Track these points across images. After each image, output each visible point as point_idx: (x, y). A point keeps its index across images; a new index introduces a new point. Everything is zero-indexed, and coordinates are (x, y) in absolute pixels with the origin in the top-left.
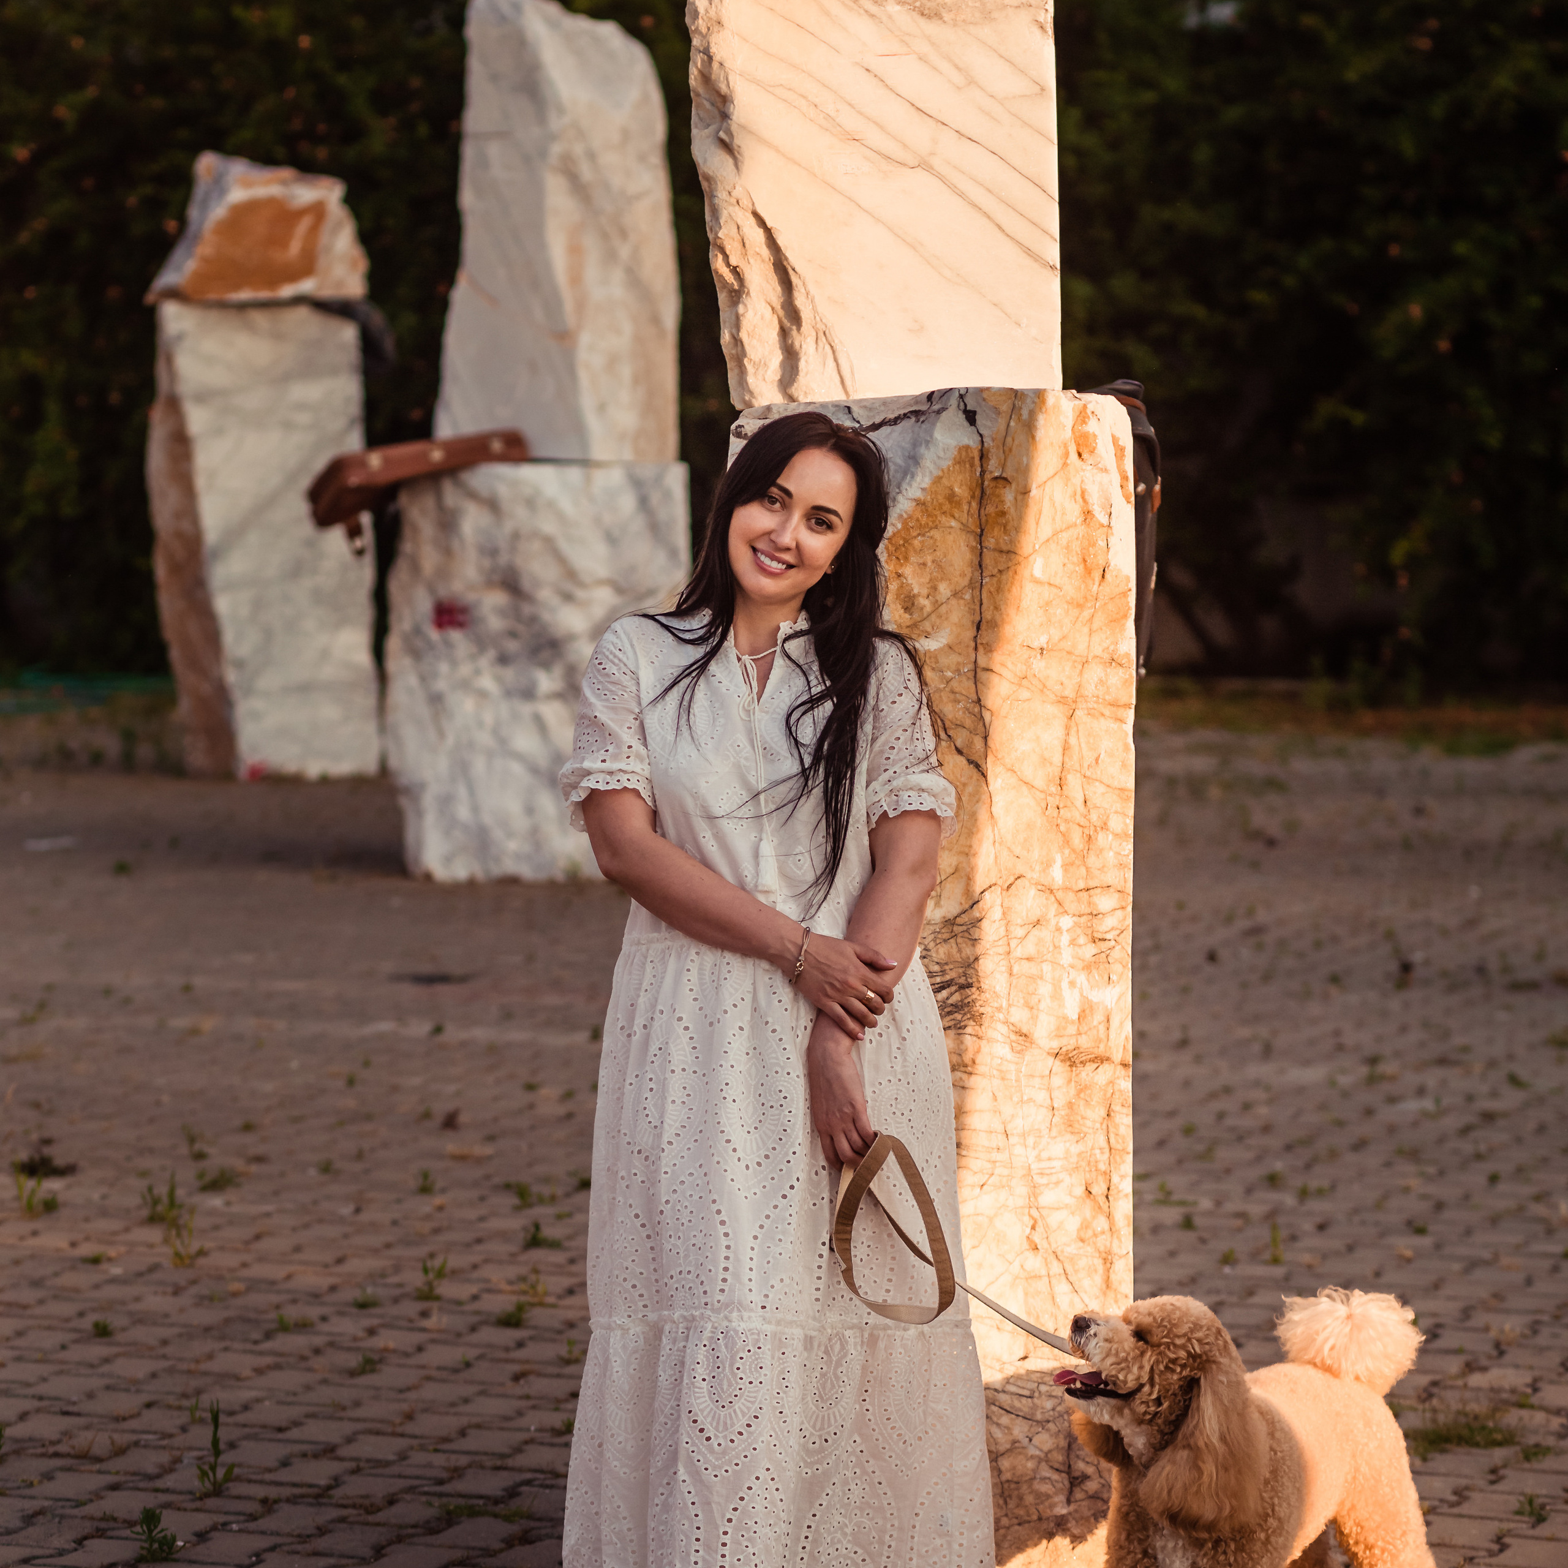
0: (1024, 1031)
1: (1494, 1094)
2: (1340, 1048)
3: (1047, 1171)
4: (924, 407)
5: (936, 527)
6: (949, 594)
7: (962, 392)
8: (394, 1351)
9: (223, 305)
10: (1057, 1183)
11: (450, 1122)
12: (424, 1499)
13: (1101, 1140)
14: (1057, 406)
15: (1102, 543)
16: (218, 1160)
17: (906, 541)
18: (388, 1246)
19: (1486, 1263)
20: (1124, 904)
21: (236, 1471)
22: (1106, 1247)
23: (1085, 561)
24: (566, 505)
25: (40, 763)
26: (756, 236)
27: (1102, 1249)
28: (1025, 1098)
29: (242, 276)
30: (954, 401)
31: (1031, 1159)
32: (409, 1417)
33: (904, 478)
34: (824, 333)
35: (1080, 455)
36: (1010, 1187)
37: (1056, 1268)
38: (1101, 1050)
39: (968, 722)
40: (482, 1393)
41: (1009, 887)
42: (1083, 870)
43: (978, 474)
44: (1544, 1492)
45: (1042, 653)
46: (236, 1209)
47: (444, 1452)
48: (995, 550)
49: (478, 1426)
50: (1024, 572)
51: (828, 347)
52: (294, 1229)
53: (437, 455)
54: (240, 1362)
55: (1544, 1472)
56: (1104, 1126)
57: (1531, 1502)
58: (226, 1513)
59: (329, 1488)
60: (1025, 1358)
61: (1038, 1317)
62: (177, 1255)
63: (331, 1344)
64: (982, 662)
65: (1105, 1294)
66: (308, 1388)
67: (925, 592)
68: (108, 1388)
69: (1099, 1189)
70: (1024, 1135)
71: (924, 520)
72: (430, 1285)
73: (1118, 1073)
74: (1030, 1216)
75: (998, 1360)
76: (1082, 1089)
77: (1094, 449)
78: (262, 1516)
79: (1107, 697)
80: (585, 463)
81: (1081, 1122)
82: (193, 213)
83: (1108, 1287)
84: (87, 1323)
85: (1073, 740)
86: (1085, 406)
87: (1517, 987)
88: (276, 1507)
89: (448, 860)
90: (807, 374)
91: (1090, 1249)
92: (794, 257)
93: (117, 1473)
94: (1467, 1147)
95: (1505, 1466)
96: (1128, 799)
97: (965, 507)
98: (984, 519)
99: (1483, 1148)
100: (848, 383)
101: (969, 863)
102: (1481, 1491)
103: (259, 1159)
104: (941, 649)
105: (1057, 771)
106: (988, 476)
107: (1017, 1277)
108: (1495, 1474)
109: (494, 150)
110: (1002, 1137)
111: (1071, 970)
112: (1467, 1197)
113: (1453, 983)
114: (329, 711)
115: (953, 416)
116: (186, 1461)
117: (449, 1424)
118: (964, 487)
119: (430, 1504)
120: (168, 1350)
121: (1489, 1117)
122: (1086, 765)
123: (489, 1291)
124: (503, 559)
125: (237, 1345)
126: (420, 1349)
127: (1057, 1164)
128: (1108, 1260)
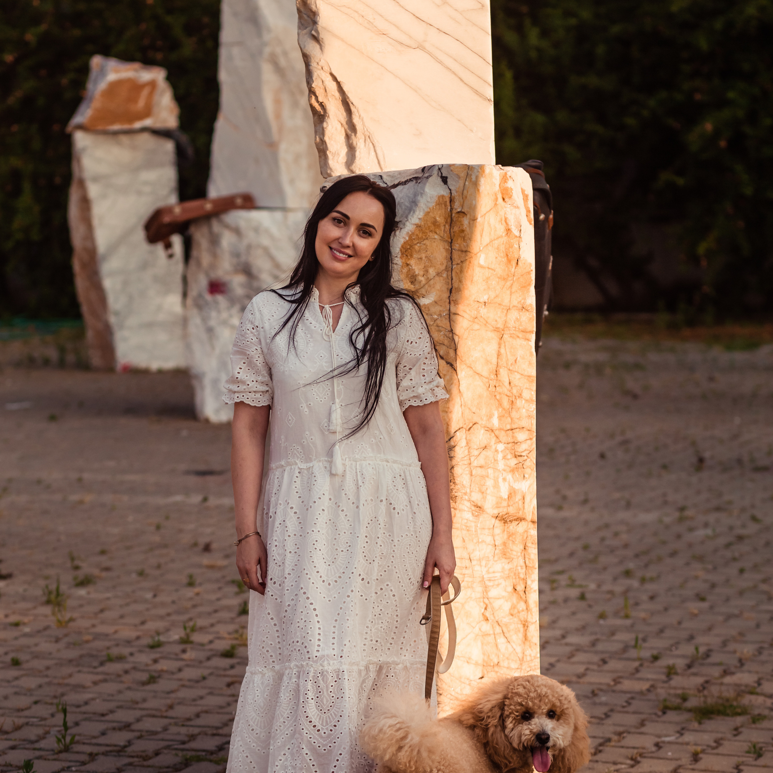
0: (479, 505)
1: (744, 526)
2: (666, 503)
3: (493, 579)
4: (420, 175)
5: (427, 239)
6: (435, 274)
7: (440, 167)
8: (166, 671)
9: (106, 133)
10: (498, 585)
11: (207, 548)
12: (174, 752)
13: (521, 562)
14: (491, 174)
15: (516, 246)
16: (87, 569)
17: (411, 246)
18: (169, 615)
19: (737, 616)
20: (531, 437)
21: (77, 738)
22: (524, 618)
23: (507, 255)
24: (275, 231)
25: (18, 365)
26: (332, 86)
27: (522, 619)
28: (480, 540)
29: (116, 118)
30: (435, 172)
31: (484, 573)
32: (171, 707)
33: (409, 213)
34: (369, 137)
35: (504, 199)
36: (472, 587)
37: (498, 630)
38: (520, 514)
39: (446, 342)
40: (211, 694)
41: (470, 429)
42: (509, 419)
43: (449, 210)
44: (762, 740)
45: (485, 305)
46: (93, 596)
47: (187, 726)
48: (459, 250)
49: (206, 712)
50: (475, 262)
51: (371, 144)
52: (121, 606)
53: (208, 206)
54: (86, 678)
55: (762, 729)
56: (523, 554)
57: (754, 747)
58: (70, 761)
59: (125, 746)
60: (482, 678)
61: (489, 656)
62: (59, 621)
63: (134, 668)
64: (453, 310)
65: (524, 643)
66: (120, 692)
67: (422, 273)
68: (16, 693)
69: (520, 588)
70: (480, 560)
71: (420, 235)
72: (188, 636)
73: (529, 526)
74: (484, 603)
75: (468, 679)
76: (511, 535)
77: (511, 196)
78: (89, 762)
79: (520, 328)
80: (284, 209)
81: (510, 552)
82: (90, 86)
83: (526, 639)
84: (8, 659)
85: (502, 351)
86: (506, 174)
87: (758, 469)
88: (96, 757)
89: (217, 411)
90: (360, 159)
91: (516, 620)
92: (352, 97)
93: (15, 740)
94: (728, 554)
95: (742, 726)
96: (533, 381)
97: (443, 228)
98: (452, 234)
99: (737, 554)
100: (382, 163)
101: (448, 416)
102: (729, 740)
103: (107, 569)
104: (431, 304)
105: (494, 368)
106: (454, 211)
107: (477, 635)
108: (737, 731)
109: (236, 51)
110: (468, 561)
111: (504, 472)
112: (728, 581)
113: (725, 468)
114: (162, 337)
115: (435, 179)
116: (52, 733)
117: (190, 711)
118: (442, 217)
119: (177, 755)
120: (49, 672)
121: (740, 538)
122: (510, 364)
123: (219, 638)
124: (243, 258)
125: (85, 669)
126: (180, 670)
127: (498, 575)
128: (525, 625)
